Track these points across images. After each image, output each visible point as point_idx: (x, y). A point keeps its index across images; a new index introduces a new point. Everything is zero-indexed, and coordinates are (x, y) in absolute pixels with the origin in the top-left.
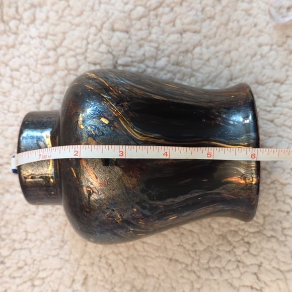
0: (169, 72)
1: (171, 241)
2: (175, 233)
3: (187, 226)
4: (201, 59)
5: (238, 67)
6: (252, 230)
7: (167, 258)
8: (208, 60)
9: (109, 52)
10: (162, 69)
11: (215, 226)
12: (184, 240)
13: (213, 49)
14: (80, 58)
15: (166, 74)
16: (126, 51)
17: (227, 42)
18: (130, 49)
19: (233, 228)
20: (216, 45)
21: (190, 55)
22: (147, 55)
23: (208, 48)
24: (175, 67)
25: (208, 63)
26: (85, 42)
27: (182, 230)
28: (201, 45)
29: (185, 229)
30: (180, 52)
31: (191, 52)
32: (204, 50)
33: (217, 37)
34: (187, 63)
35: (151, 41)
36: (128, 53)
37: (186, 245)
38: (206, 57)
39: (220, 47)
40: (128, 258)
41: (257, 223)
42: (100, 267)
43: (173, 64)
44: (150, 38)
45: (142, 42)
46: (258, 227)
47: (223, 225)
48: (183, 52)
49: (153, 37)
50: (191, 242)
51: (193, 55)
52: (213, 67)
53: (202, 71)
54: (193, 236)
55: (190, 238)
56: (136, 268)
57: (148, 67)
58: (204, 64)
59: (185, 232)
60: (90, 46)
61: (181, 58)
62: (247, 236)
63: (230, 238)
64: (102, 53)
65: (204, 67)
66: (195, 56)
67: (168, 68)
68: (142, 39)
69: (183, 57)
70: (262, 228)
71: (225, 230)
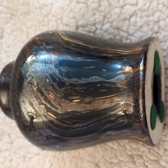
0: (110, 34)
1: (98, 152)
2: (102, 147)
3: (110, 144)
4: (136, 26)
5: (163, 33)
6: (152, 158)
7: (95, 163)
8: (141, 27)
9: (74, 17)
10: (106, 31)
11: (128, 148)
12: (106, 154)
13: (145, 19)
14: (59, 21)
15: (108, 35)
16: (83, 16)
17: (158, 14)
18: (86, 15)
19: (140, 153)
20: (148, 16)
21: (127, 22)
22: (97, 20)
23: (141, 18)
24: (115, 30)
25: (141, 30)
26: (62, 11)
27: (106, 146)
28: (137, 15)
29: (108, 145)
30: (120, 20)
31: (129, 20)
32: (138, 19)
33: (150, 10)
34: (125, 28)
35: (100, 11)
36: (85, 18)
37: (106, 157)
38: (139, 25)
39: (151, 18)
40: (73, 157)
41: (158, 154)
42: (58, 159)
43: (114, 29)
44: (100, 9)
45: (95, 11)
46: (157, 157)
47: (134, 149)
48: (122, 20)
49: (102, 8)
50: (110, 156)
51: (130, 22)
52: (144, 32)
53: (135, 35)
54: (112, 152)
55: (110, 153)
56: (77, 165)
57: (97, 29)
58: (138, 30)
59: (108, 148)
60: (65, 13)
61: (120, 24)
62: (147, 161)
63: (135, 159)
64: (70, 18)
65: (137, 32)
66: (132, 23)
67: (109, 31)
68: (95, 9)
69: (122, 23)
70: (160, 158)
71: (134, 153)
